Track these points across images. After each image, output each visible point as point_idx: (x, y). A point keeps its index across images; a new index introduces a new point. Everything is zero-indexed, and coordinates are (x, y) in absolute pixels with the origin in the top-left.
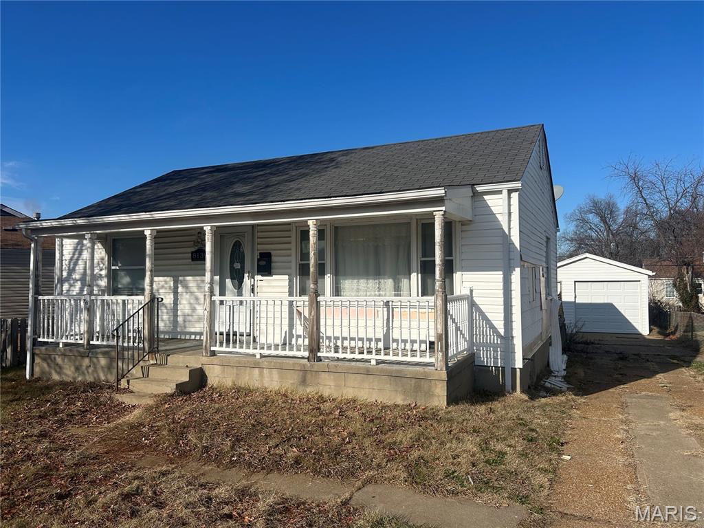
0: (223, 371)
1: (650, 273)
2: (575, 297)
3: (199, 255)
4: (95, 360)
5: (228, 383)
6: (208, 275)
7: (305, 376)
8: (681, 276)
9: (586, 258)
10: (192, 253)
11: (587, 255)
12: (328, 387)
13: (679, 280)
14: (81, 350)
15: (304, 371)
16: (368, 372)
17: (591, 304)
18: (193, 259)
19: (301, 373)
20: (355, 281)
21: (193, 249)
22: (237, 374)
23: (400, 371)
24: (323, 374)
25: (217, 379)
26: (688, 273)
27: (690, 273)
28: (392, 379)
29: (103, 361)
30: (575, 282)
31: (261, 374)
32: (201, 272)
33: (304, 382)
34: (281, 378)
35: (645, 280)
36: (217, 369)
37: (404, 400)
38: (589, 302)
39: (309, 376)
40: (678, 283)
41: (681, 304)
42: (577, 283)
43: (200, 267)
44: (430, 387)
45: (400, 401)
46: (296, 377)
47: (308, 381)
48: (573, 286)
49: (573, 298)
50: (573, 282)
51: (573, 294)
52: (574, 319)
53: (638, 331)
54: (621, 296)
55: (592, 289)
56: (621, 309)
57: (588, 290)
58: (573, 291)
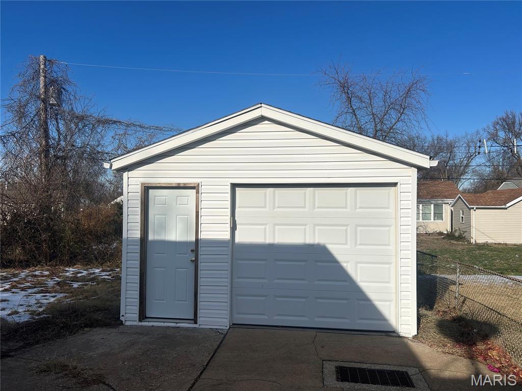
1: (425, 162)
2: (233, 228)
9: (262, 119)
11: (265, 111)
17: (271, 246)
30: (234, 186)
35: (409, 180)
38: (269, 240)
42: (238, 190)
48: (228, 196)
49: (229, 229)
50: (228, 188)
51: (228, 219)
52: (229, 288)
53: (390, 325)
54: (347, 225)
55: (276, 206)
56: (348, 262)
57: (265, 207)
58: (229, 211)
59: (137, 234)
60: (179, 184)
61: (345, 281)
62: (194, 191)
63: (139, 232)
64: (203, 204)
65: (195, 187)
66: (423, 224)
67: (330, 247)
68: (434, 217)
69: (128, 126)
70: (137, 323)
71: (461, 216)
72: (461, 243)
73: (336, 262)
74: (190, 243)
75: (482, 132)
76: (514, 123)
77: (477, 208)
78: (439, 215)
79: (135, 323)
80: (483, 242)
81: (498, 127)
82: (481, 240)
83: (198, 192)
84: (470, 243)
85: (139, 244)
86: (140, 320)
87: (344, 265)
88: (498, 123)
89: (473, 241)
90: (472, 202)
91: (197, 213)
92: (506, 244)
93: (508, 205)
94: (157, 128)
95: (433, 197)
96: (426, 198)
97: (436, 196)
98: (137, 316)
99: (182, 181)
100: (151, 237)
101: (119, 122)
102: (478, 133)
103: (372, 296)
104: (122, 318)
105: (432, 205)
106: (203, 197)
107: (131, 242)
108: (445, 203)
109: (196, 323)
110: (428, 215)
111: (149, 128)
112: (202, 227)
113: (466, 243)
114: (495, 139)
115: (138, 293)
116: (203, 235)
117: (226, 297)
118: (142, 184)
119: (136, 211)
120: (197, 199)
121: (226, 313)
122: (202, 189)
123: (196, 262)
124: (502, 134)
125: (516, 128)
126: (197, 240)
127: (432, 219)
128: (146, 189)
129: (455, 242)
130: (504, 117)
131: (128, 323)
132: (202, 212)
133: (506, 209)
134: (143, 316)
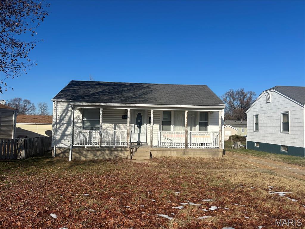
0: (158, 153)
3: (125, 117)
4: (103, 152)
5: (159, 156)
6: (128, 123)
7: (184, 152)
10: (123, 116)
12: (191, 155)
14: (97, 148)
15: (184, 151)
16: (203, 150)
18: (123, 118)
19: (183, 152)
20: (179, 127)
21: (124, 115)
22: (163, 153)
23: (211, 150)
24: (190, 152)
25: (156, 155)
28: (209, 152)
29: (107, 152)
31: (171, 153)
32: (126, 123)
33: (184, 154)
34: (177, 153)
36: (155, 152)
37: (212, 157)
39: (186, 152)
43: (126, 121)
44: (218, 153)
45: (211, 157)
46: (182, 153)
47: (185, 154)
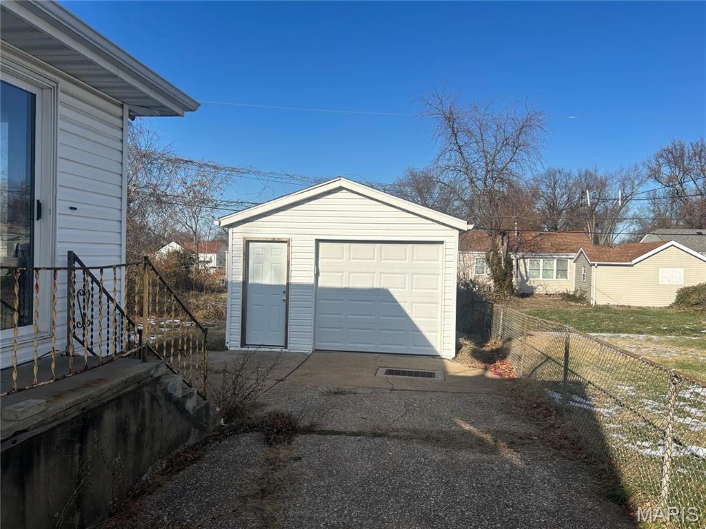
1: (464, 225)
2: (317, 275)
8: (495, 248)
9: (341, 188)
11: (343, 183)
13: (492, 253)
17: (346, 289)
26: (503, 244)
27: (505, 244)
30: (318, 241)
35: (453, 239)
38: (345, 285)
40: (491, 256)
41: (492, 282)
42: (321, 244)
48: (313, 249)
49: (313, 275)
50: (314, 242)
51: (313, 267)
52: (313, 321)
53: (435, 351)
54: (405, 274)
55: (351, 257)
56: (405, 302)
57: (342, 258)
58: (313, 262)
59: (240, 279)
60: (274, 239)
61: (404, 317)
62: (286, 244)
63: (242, 276)
64: (293, 256)
65: (287, 242)
66: (543, 283)
67: (390, 290)
68: (557, 274)
69: (201, 166)
70: (239, 349)
71: (583, 273)
72: (579, 304)
73: (396, 302)
74: (282, 286)
75: (641, 167)
76: (682, 155)
77: (598, 265)
78: (562, 272)
79: (238, 349)
80: (604, 304)
81: (661, 161)
82: (602, 302)
83: (289, 246)
84: (589, 304)
85: (241, 286)
86: (241, 347)
87: (402, 304)
88: (662, 156)
89: (592, 302)
90: (593, 257)
91: (288, 262)
92: (629, 307)
93: (634, 262)
94: (233, 170)
95: (557, 251)
96: (549, 252)
97: (561, 249)
98: (239, 343)
99: (277, 236)
100: (250, 281)
101: (191, 162)
102: (636, 167)
103: (422, 328)
104: (227, 345)
105: (555, 260)
106: (293, 249)
107: (235, 284)
108: (570, 259)
109: (286, 348)
110: (549, 272)
111: (225, 169)
112: (293, 274)
113: (585, 305)
114: (657, 176)
115: (240, 325)
116: (293, 280)
117: (311, 329)
118: (244, 239)
119: (240, 260)
120: (288, 250)
121: (310, 341)
122: (292, 243)
123: (287, 301)
124: (666, 171)
125: (685, 162)
126: (288, 284)
127: (555, 277)
128: (247, 242)
129: (573, 304)
130: (670, 148)
131: (231, 349)
132: (293, 262)
133: (632, 266)
134: (243, 344)
